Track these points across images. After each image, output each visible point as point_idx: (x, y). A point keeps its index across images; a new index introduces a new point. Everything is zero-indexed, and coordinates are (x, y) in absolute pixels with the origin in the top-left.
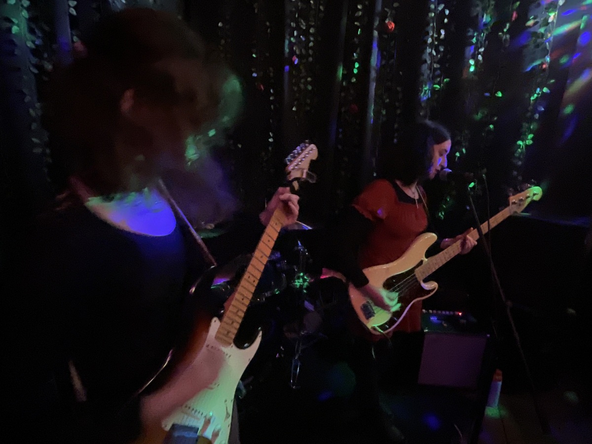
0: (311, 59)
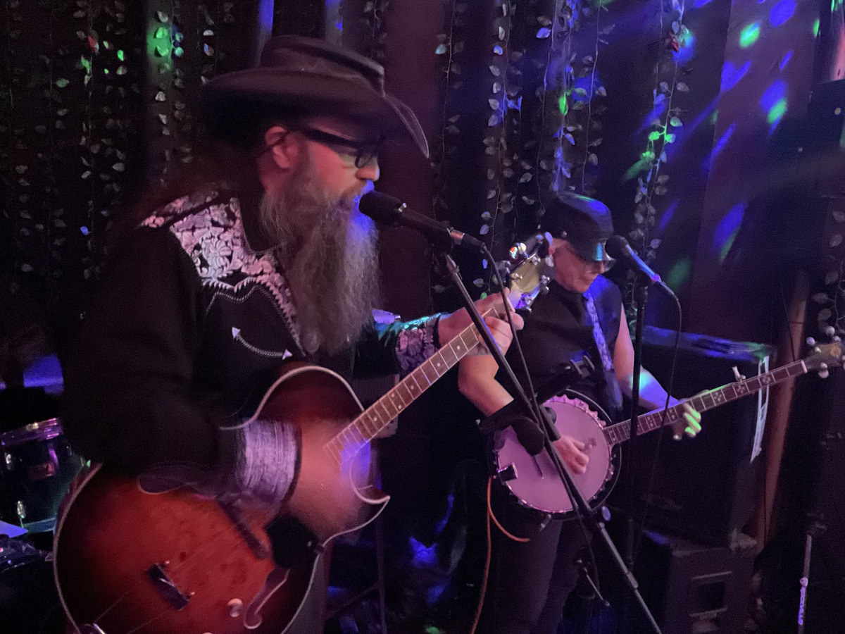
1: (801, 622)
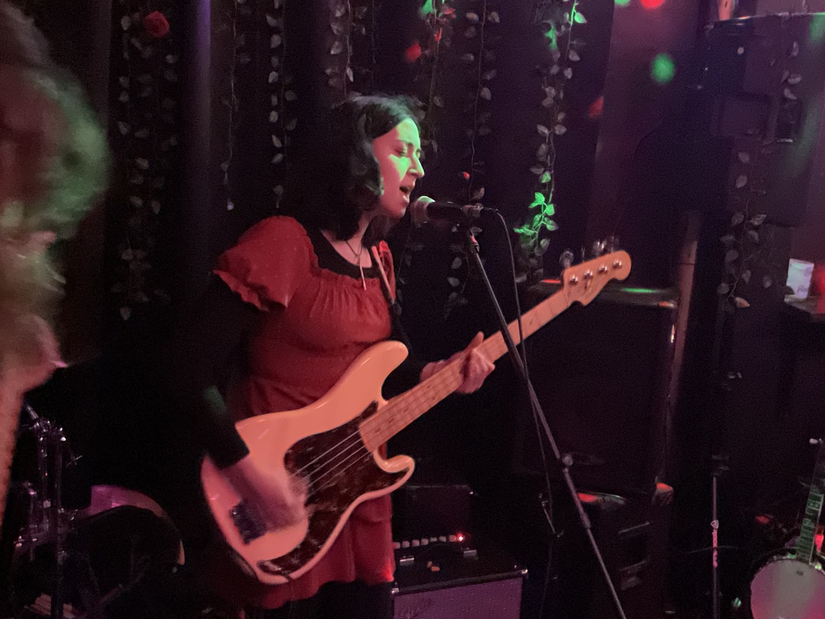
1: (715, 564)
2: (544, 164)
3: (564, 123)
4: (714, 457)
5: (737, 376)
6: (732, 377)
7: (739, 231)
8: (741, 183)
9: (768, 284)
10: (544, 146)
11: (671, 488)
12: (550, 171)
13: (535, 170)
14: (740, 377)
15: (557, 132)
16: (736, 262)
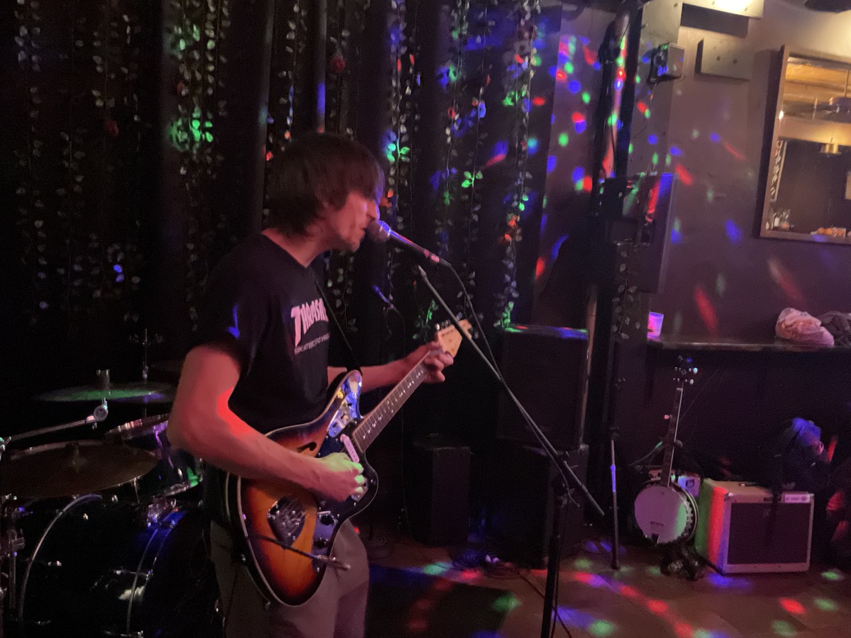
0: (210, 92)
1: (614, 491)
2: (510, 259)
3: (520, 234)
4: (612, 428)
5: (622, 379)
6: (619, 380)
7: (621, 295)
8: (622, 269)
9: (638, 327)
10: (509, 249)
11: (588, 446)
12: (513, 261)
13: (504, 262)
14: (624, 380)
15: (517, 240)
16: (621, 314)
